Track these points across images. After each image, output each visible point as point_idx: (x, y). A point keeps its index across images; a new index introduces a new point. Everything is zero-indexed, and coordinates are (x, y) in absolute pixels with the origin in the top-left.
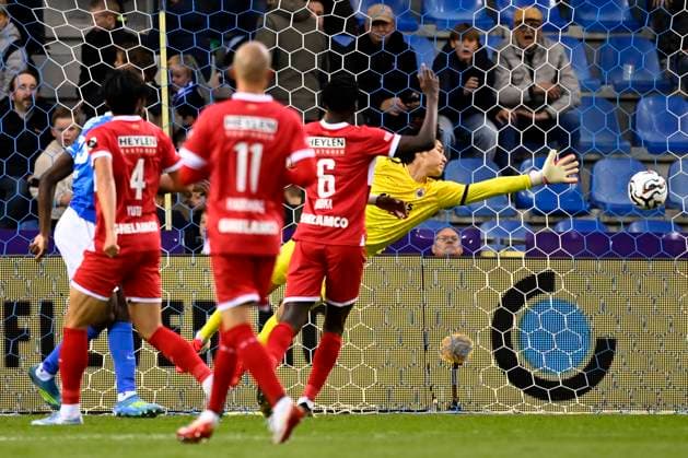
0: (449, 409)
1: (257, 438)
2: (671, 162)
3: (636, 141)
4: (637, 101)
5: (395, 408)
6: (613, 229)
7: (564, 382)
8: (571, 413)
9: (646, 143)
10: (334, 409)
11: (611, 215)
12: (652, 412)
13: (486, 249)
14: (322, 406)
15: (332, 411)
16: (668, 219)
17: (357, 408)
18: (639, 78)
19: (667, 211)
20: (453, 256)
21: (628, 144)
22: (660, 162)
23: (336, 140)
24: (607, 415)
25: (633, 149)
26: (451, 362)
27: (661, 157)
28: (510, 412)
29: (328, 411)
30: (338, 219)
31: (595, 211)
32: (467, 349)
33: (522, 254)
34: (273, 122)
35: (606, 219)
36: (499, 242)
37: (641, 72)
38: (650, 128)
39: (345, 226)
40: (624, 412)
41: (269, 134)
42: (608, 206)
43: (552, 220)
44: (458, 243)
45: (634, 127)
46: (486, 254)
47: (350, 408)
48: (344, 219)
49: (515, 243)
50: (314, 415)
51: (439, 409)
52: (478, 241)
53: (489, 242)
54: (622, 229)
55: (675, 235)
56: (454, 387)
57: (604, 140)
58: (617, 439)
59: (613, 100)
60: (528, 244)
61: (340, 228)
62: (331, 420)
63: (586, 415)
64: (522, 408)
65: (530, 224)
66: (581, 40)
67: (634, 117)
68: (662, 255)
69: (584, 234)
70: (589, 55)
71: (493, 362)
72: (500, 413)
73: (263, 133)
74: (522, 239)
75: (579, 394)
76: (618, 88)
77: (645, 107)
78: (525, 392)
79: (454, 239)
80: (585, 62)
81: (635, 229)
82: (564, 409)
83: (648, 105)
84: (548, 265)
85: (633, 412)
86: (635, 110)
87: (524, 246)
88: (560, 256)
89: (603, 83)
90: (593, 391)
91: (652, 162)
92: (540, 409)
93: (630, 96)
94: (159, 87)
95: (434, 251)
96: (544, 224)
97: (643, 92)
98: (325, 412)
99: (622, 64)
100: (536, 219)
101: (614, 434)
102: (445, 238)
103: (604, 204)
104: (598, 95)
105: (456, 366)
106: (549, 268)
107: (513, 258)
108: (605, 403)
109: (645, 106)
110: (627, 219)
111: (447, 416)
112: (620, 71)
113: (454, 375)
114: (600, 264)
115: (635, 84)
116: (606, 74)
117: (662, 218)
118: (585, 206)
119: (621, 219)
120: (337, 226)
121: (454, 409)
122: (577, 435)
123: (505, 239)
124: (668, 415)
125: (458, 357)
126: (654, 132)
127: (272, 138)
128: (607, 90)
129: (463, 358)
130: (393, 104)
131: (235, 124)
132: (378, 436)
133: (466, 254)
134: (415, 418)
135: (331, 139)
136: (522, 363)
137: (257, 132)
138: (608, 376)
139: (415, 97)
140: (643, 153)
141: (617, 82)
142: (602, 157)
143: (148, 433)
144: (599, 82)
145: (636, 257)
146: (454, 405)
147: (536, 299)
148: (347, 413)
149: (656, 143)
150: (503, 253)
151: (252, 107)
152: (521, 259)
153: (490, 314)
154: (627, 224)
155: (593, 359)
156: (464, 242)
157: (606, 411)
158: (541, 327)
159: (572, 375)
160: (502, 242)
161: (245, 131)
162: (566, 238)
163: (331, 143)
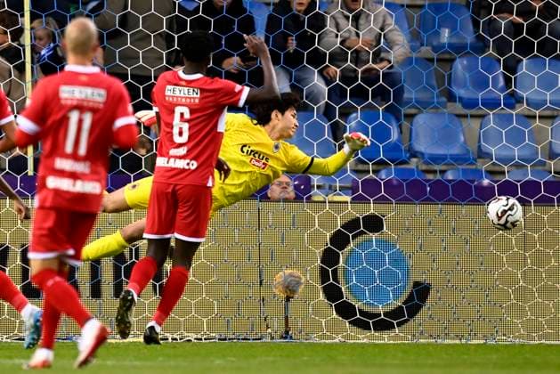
0: (282, 337)
1: (109, 363)
2: (483, 116)
3: (451, 97)
4: (452, 60)
5: (232, 337)
6: (430, 177)
7: (385, 314)
8: (391, 342)
9: (461, 99)
10: (178, 338)
11: (428, 164)
12: (464, 341)
13: (316, 194)
14: (168, 335)
15: (176, 339)
16: (479, 168)
17: (199, 337)
18: (454, 40)
19: (478, 160)
20: (286, 200)
21: (444, 99)
22: (472, 116)
23: (191, 90)
24: (423, 344)
25: (449, 104)
26: (283, 296)
27: (474, 112)
28: (337, 340)
29: (173, 339)
30: (188, 161)
31: (414, 160)
32: (299, 283)
33: (348, 199)
34: (103, 92)
35: (424, 167)
36: (327, 187)
37: (457, 35)
38: (464, 86)
39: (193, 168)
40: (439, 341)
41: (99, 103)
42: (426, 156)
43: (375, 167)
44: (291, 189)
45: (449, 84)
46: (315, 198)
47: (192, 336)
48: (193, 162)
49: (342, 189)
50: (161, 342)
51: (272, 338)
52: (309, 187)
53: (319, 187)
54: (438, 177)
55: (486, 182)
56: (287, 318)
57: (423, 96)
58: (433, 366)
59: (431, 60)
60: (354, 189)
61: (189, 169)
62: (175, 347)
63: (404, 344)
64: (348, 337)
65: (356, 171)
66: (403, 6)
67: (450, 75)
68: (474, 200)
69: (404, 181)
70: (409, 20)
71: (322, 296)
72: (327, 341)
73: (94, 102)
74: (349, 185)
75: (399, 325)
76: (435, 49)
77: (460, 67)
78: (350, 323)
79: (287, 184)
80: (406, 26)
81: (450, 176)
82: (385, 338)
83: (462, 64)
84: (372, 209)
85: (447, 342)
86: (451, 69)
87: (350, 192)
88: (382, 200)
89: (422, 45)
90: (411, 323)
91: (465, 116)
92: (363, 337)
93: (447, 56)
94: (23, 46)
95: (269, 195)
96: (368, 172)
97: (458, 54)
98: (170, 340)
99: (439, 27)
100: (360, 167)
101: (430, 362)
102: (280, 184)
103: (422, 154)
104: (418, 55)
105: (288, 299)
106: (372, 211)
107: (340, 202)
108: (422, 333)
109: (460, 65)
110: (443, 168)
111: (279, 344)
112: (437, 34)
113: (286, 308)
114: (418, 208)
115: (450, 45)
116: (425, 36)
117: (474, 167)
118: (405, 156)
119: (437, 168)
120: (187, 167)
121: (286, 338)
122: (396, 362)
123: (333, 185)
124: (478, 344)
125: (290, 291)
126: (468, 89)
127: (101, 106)
128: (426, 51)
129: (293, 292)
130: (233, 63)
131: (69, 93)
132: (218, 362)
133: (298, 199)
134: (252, 346)
135: (186, 89)
136: (347, 296)
137: (89, 101)
138: (424, 309)
139: (252, 57)
140: (458, 108)
141: (435, 43)
142: (420, 112)
143: (10, 358)
144: (418, 44)
145: (451, 202)
146: (286, 335)
147: (360, 239)
148: (189, 341)
149: (469, 99)
150: (331, 197)
151: (84, 79)
152: (347, 202)
153: (319, 252)
154: (443, 172)
155: (411, 294)
156: (296, 187)
157: (422, 340)
158: (365, 265)
159: (392, 307)
160: (330, 187)
161: (78, 100)
162: (388, 184)
163: (186, 92)
